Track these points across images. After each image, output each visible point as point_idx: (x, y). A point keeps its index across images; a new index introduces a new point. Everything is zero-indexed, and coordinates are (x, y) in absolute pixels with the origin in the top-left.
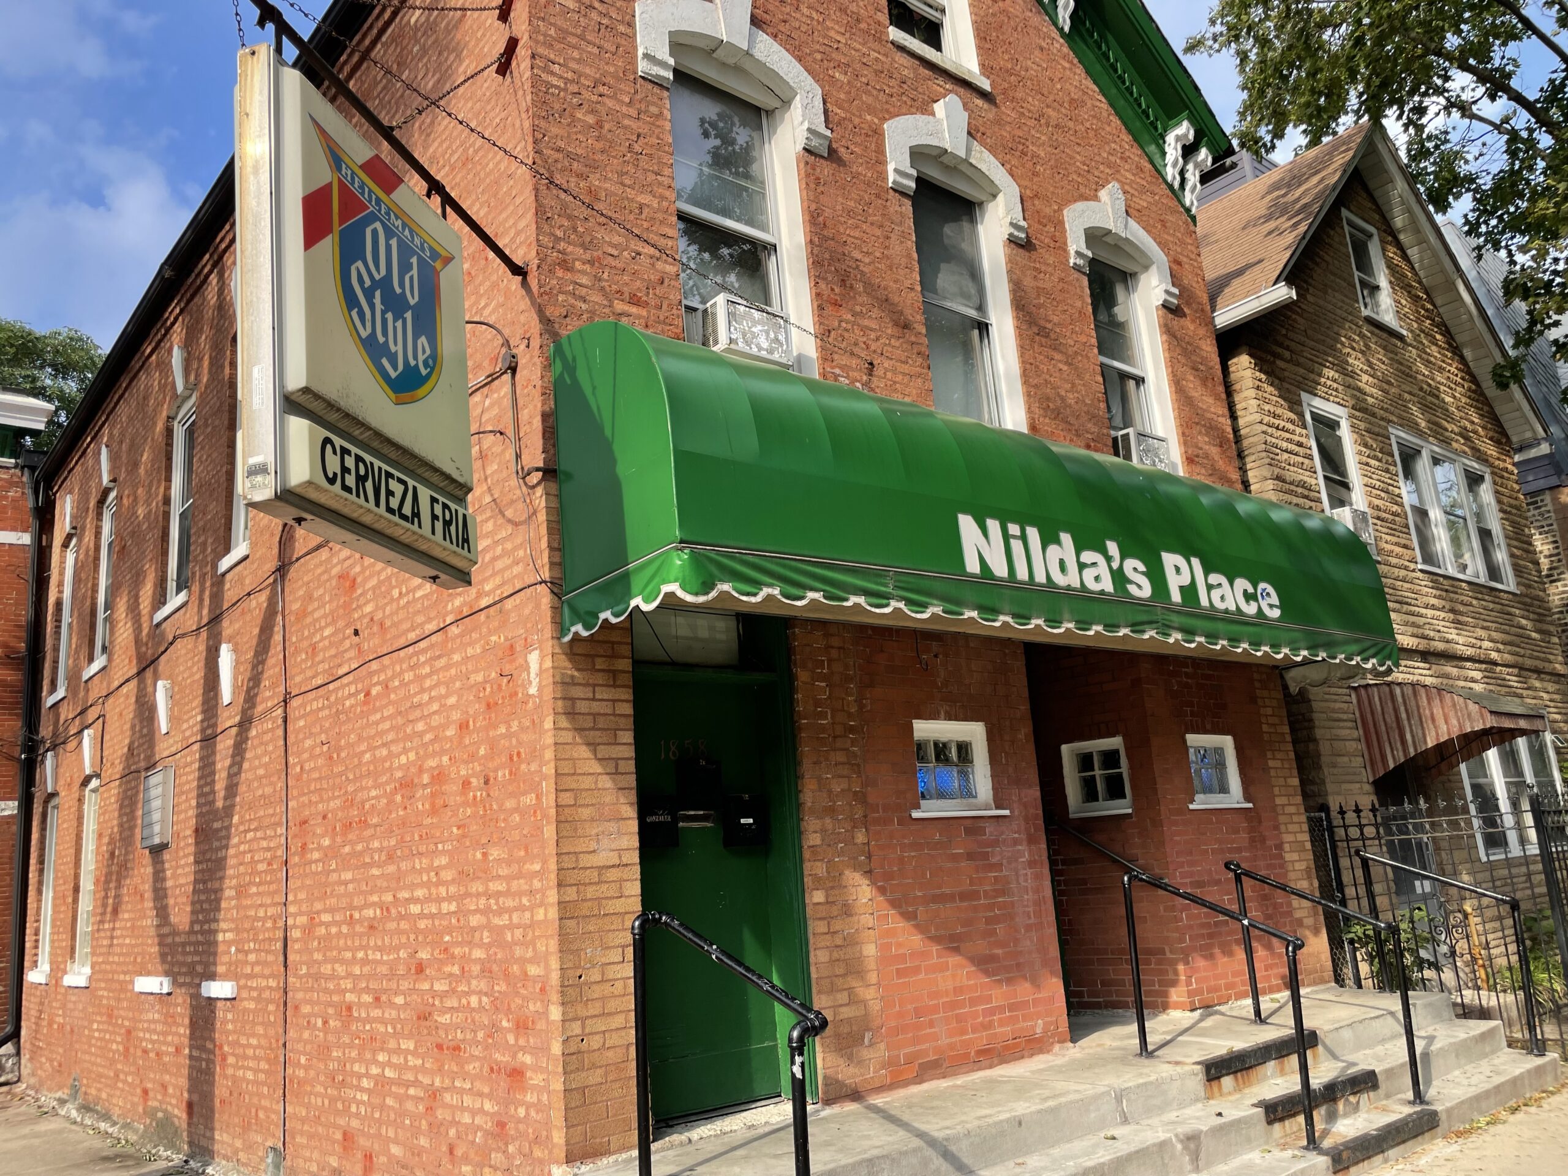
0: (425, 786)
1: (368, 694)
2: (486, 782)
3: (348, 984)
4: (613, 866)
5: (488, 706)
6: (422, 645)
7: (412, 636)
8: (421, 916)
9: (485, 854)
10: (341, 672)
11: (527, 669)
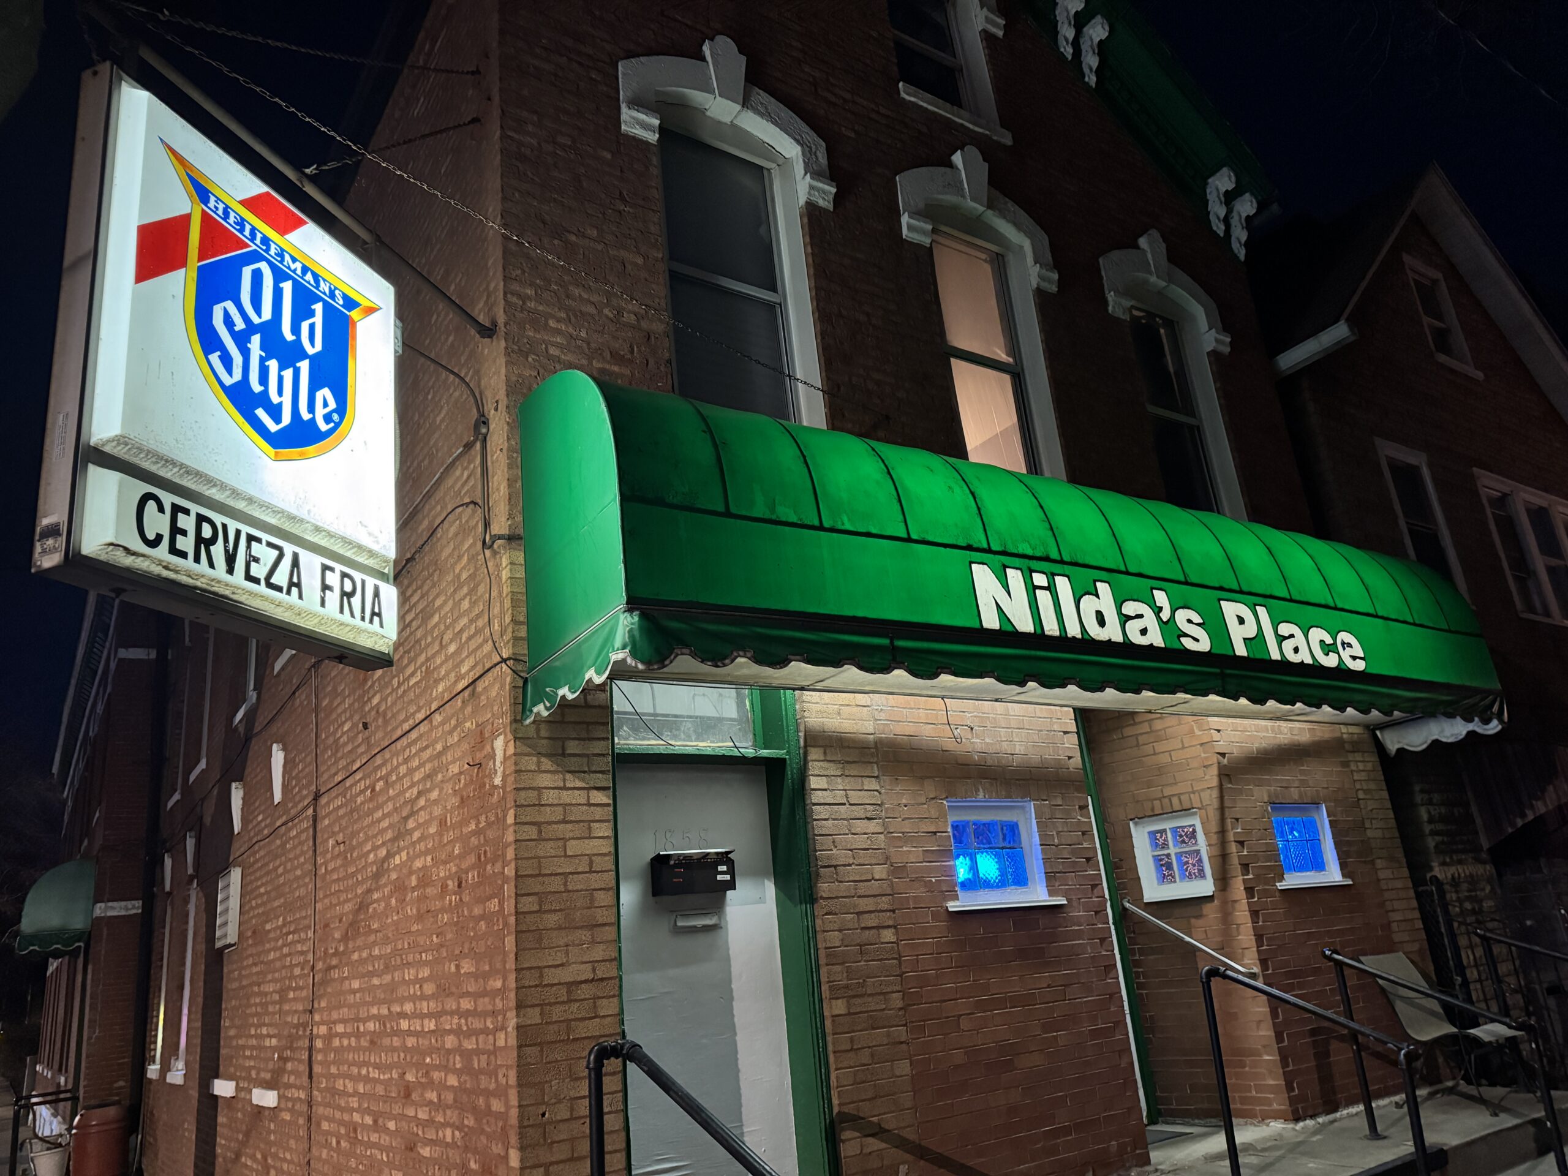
0: (413, 889)
1: (373, 790)
2: (459, 886)
3: (354, 1103)
4: (586, 981)
5: (462, 800)
6: (414, 735)
7: (406, 727)
8: (410, 1033)
9: (458, 967)
10: (354, 768)
11: (492, 756)
